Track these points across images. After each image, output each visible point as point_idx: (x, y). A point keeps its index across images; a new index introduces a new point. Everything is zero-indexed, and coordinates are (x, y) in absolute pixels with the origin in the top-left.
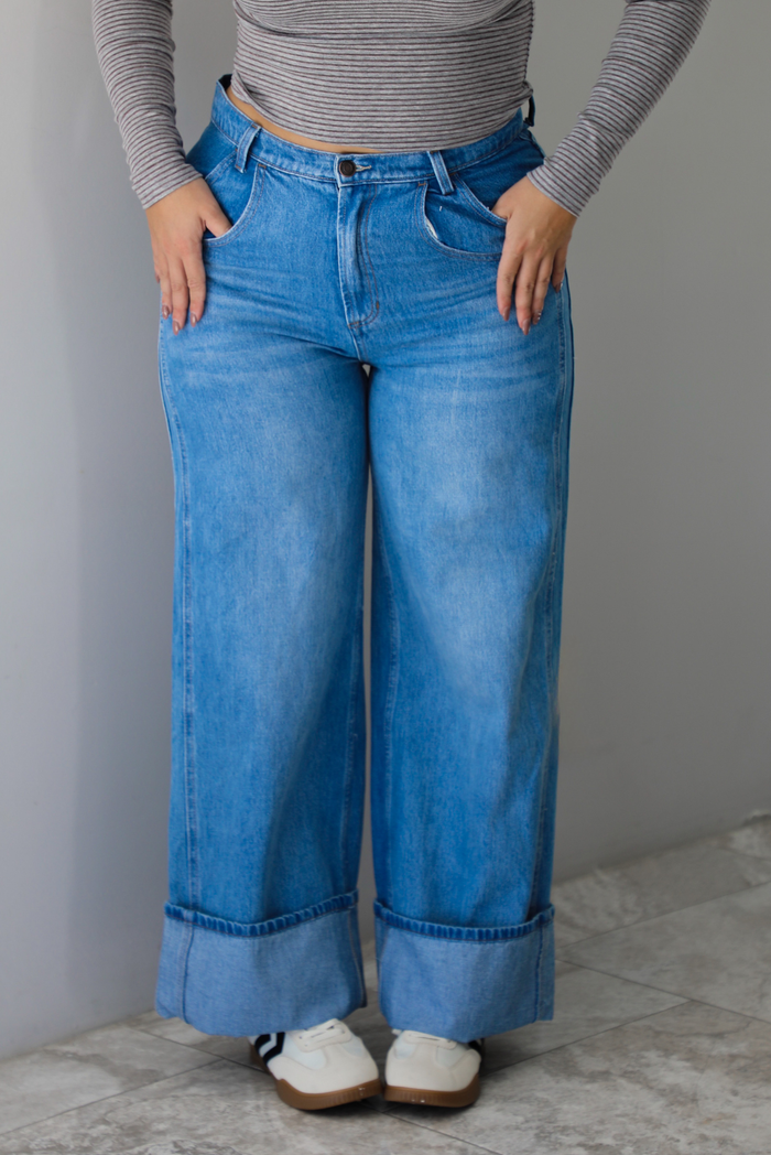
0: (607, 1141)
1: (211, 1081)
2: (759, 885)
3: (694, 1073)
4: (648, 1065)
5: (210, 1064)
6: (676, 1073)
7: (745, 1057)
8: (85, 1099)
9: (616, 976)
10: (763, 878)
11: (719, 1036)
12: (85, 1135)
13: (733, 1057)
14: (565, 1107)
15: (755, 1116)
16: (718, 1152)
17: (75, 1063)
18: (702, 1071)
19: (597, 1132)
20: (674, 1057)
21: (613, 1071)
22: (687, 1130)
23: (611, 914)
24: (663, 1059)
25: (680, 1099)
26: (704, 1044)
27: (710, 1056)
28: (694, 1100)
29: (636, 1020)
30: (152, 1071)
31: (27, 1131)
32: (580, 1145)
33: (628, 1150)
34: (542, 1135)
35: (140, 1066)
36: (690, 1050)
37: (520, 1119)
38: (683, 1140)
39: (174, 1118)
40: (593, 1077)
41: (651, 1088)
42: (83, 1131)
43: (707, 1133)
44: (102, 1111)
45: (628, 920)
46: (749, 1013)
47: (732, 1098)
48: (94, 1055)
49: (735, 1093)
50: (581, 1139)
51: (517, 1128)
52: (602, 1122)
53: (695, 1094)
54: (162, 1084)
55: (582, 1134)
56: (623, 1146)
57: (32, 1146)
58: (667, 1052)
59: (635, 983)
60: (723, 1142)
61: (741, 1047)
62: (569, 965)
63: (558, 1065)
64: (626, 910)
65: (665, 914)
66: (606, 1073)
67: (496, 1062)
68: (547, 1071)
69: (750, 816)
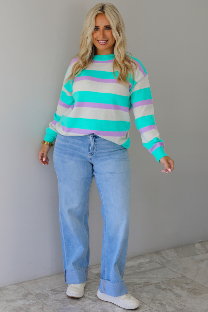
0: (164, 303)
1: (97, 282)
2: (198, 255)
3: (181, 291)
4: (173, 288)
5: (98, 278)
6: (178, 291)
7: (191, 289)
9: (171, 270)
10: (199, 253)
11: (187, 284)
13: (189, 289)
14: (157, 295)
15: (191, 301)
16: (183, 308)
18: (183, 291)
19: (162, 301)
20: (178, 287)
22: (178, 303)
23: (172, 257)
25: (178, 296)
26: (184, 285)
27: (185, 288)
28: (180, 296)
29: (173, 279)
32: (159, 303)
33: (167, 305)
34: (152, 300)
36: (181, 286)
37: (149, 296)
38: (177, 304)
40: (163, 289)
41: (173, 293)
43: (182, 303)
45: (175, 259)
46: (193, 280)
47: (187, 297)
49: (188, 296)
50: (159, 302)
51: (148, 298)
52: (163, 299)
53: (181, 295)
54: (89, 281)
55: (159, 301)
56: (166, 304)
57: (64, 291)
58: (177, 286)
59: (174, 271)
60: (184, 306)
61: (190, 287)
62: (163, 267)
63: (158, 286)
64: (174, 257)
65: (181, 258)
66: (166, 289)
67: (147, 284)
68: (155, 287)
69: (199, 241)
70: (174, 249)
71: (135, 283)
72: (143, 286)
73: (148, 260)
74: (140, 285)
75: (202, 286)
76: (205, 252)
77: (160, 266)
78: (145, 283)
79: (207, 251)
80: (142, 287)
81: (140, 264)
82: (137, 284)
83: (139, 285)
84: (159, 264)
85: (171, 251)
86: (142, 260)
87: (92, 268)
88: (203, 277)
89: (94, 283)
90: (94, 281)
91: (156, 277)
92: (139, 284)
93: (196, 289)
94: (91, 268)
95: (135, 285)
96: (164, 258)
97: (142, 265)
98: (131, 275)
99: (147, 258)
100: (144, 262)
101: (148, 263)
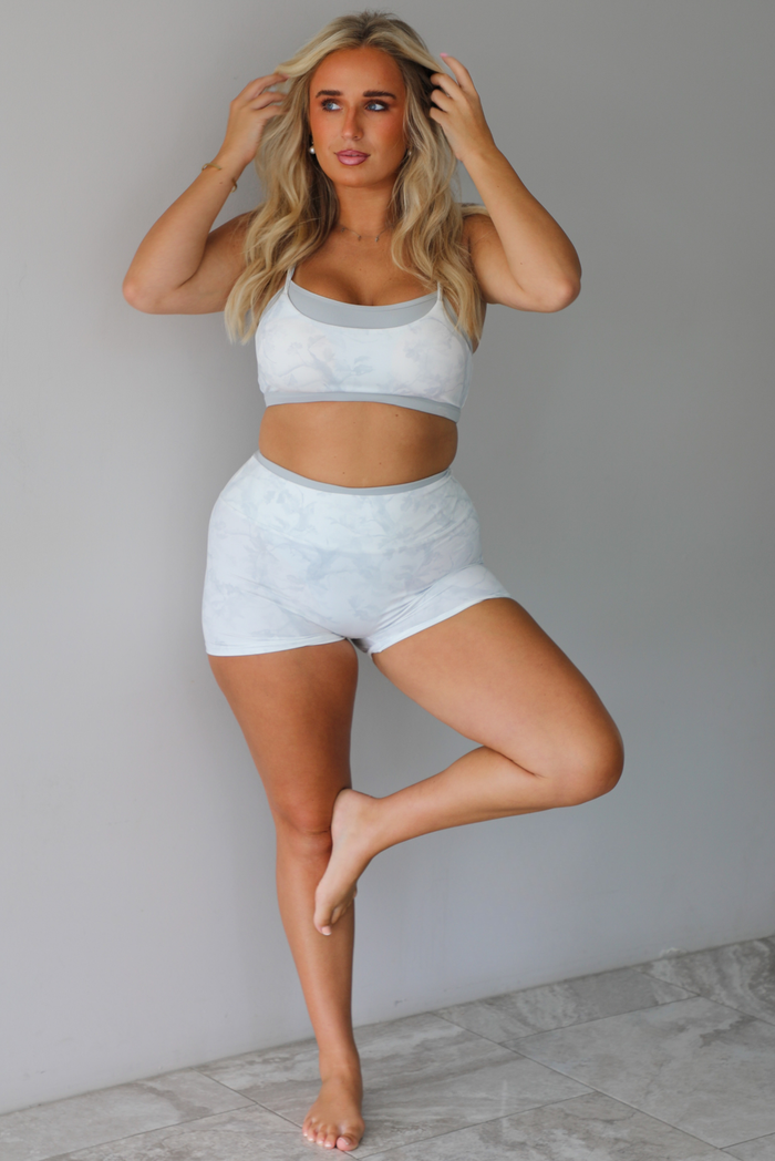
1: (244, 1121)
2: (664, 1004)
3: (586, 1151)
4: (555, 1141)
5: (247, 1107)
6: (573, 1149)
7: (626, 1141)
8: (152, 1126)
9: (547, 1067)
10: (668, 999)
11: (610, 1122)
12: (144, 1155)
13: (617, 1140)
17: (153, 1096)
18: (592, 1149)
20: (575, 1136)
21: (528, 1143)
23: (554, 1017)
24: (566, 1137)
26: (598, 1127)
27: (600, 1138)
29: (554, 1103)
30: (204, 1109)
31: (105, 1147)
35: (198, 1104)
36: (588, 1132)
39: (210, 1148)
40: (513, 1146)
42: (144, 1152)
44: (162, 1137)
45: (565, 1023)
46: (634, 1106)
48: (168, 1092)
54: (209, 1120)
58: (570, 1131)
59: (559, 1073)
61: (624, 1133)
62: (515, 1055)
63: (491, 1134)
64: (565, 1015)
65: (592, 1020)
66: (524, 1144)
67: (447, 1126)
68: (481, 1138)
69: (668, 951)
70: (566, 986)
71: (398, 1123)
72: (430, 1133)
73: (456, 1031)
74: (420, 1131)
75: (670, 1129)
76: (692, 995)
77: (506, 1051)
78: (438, 1121)
79: (698, 991)
80: (427, 1138)
81: (425, 1046)
82: (407, 1129)
83: (414, 1132)
84: (500, 1044)
85: (552, 991)
86: (433, 1033)
87: (227, 1068)
88: (679, 1092)
89: (229, 1127)
90: (232, 1120)
91: (486, 1099)
92: (415, 1127)
93: (645, 1143)
94: (222, 1068)
95: (398, 1130)
96: (524, 1021)
97: (429, 1050)
98: (385, 1092)
99: (452, 1022)
100: (441, 1038)
101: (456, 1041)
